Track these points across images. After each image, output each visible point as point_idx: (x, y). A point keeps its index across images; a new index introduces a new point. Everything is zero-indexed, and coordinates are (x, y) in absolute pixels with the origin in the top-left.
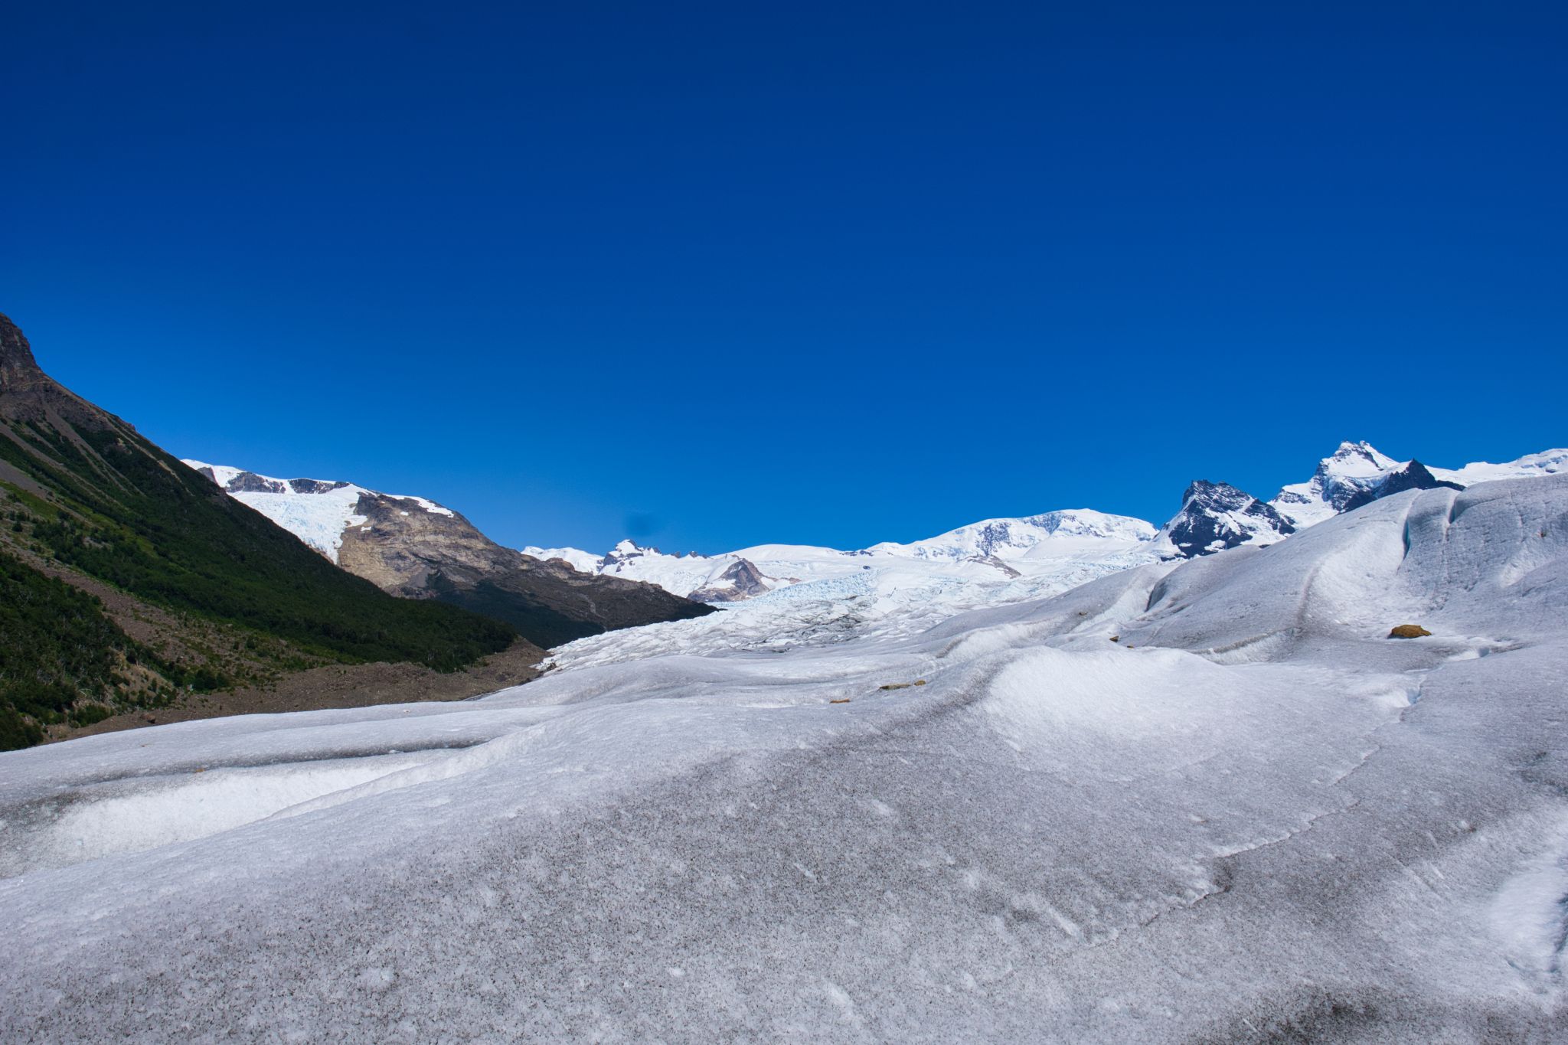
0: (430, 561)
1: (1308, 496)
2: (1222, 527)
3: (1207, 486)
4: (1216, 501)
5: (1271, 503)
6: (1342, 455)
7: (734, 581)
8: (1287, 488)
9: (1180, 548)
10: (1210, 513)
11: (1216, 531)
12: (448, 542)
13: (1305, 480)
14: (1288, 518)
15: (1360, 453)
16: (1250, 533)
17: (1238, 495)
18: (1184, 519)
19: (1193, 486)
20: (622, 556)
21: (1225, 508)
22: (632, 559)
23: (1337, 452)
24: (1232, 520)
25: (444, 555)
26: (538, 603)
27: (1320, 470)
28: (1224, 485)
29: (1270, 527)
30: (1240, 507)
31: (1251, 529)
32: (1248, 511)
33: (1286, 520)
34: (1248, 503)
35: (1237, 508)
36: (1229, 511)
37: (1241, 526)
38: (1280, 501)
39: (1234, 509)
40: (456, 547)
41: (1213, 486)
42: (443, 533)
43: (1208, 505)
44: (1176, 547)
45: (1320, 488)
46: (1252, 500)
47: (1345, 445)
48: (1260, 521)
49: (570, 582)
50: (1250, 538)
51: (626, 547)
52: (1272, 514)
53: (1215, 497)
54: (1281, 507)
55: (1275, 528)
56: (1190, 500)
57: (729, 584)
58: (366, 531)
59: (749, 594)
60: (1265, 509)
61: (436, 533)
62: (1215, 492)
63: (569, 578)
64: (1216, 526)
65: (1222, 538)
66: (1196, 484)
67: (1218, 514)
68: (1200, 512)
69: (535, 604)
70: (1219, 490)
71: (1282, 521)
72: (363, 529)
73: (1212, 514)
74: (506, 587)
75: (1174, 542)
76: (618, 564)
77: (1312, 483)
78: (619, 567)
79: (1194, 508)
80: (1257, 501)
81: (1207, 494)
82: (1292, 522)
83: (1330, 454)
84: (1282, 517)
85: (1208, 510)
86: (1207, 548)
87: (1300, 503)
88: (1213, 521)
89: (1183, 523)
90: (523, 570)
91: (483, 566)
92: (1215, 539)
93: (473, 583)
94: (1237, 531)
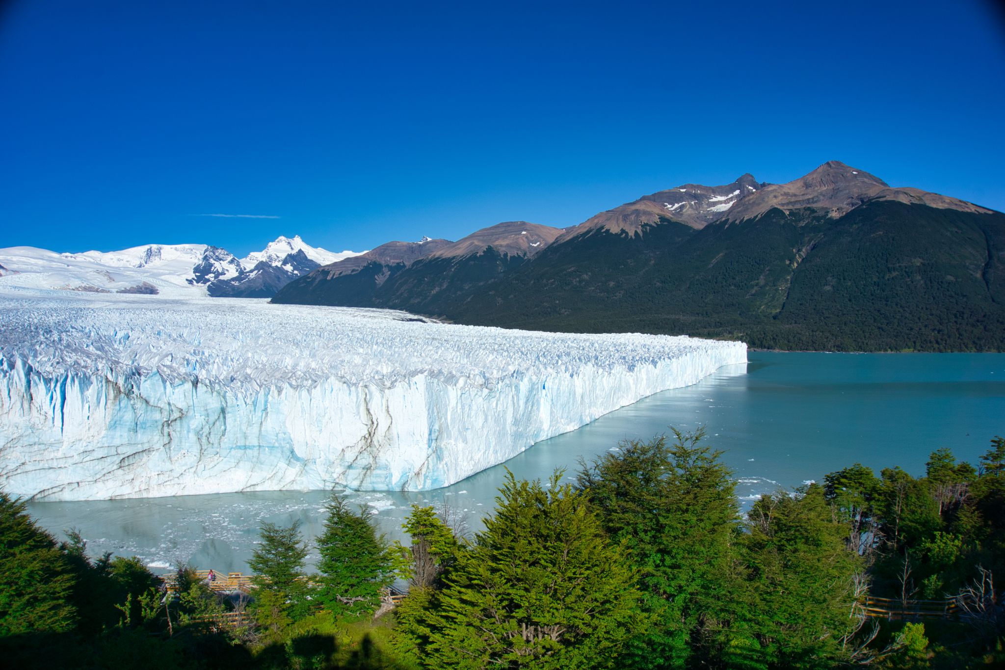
1: (259, 258)
2: (215, 268)
3: (215, 248)
4: (216, 256)
5: (240, 260)
6: (278, 242)
8: (252, 254)
9: (196, 276)
10: (212, 261)
11: (212, 269)
13: (261, 251)
14: (244, 266)
15: (285, 241)
16: (226, 272)
17: (227, 254)
18: (201, 262)
21: (219, 259)
23: (276, 240)
24: (220, 266)
27: (267, 247)
28: (222, 249)
29: (234, 270)
30: (226, 260)
31: (227, 270)
32: (229, 262)
34: (230, 258)
35: (224, 260)
36: (221, 262)
37: (223, 268)
38: (245, 258)
41: (217, 249)
43: (212, 257)
44: (194, 274)
45: (265, 255)
46: (232, 258)
47: (282, 238)
48: (232, 267)
50: (224, 274)
52: (238, 265)
53: (217, 254)
54: (244, 261)
55: (236, 270)
56: (205, 254)
60: (236, 262)
62: (218, 252)
64: (213, 267)
65: (214, 273)
66: (209, 248)
67: (215, 262)
68: (208, 260)
70: (220, 251)
71: (241, 269)
75: (194, 272)
77: (263, 253)
79: (206, 258)
80: (234, 258)
81: (214, 252)
82: (244, 268)
83: (273, 241)
84: (241, 265)
86: (206, 277)
88: (212, 265)
89: (199, 265)
92: (211, 273)
94: (220, 271)
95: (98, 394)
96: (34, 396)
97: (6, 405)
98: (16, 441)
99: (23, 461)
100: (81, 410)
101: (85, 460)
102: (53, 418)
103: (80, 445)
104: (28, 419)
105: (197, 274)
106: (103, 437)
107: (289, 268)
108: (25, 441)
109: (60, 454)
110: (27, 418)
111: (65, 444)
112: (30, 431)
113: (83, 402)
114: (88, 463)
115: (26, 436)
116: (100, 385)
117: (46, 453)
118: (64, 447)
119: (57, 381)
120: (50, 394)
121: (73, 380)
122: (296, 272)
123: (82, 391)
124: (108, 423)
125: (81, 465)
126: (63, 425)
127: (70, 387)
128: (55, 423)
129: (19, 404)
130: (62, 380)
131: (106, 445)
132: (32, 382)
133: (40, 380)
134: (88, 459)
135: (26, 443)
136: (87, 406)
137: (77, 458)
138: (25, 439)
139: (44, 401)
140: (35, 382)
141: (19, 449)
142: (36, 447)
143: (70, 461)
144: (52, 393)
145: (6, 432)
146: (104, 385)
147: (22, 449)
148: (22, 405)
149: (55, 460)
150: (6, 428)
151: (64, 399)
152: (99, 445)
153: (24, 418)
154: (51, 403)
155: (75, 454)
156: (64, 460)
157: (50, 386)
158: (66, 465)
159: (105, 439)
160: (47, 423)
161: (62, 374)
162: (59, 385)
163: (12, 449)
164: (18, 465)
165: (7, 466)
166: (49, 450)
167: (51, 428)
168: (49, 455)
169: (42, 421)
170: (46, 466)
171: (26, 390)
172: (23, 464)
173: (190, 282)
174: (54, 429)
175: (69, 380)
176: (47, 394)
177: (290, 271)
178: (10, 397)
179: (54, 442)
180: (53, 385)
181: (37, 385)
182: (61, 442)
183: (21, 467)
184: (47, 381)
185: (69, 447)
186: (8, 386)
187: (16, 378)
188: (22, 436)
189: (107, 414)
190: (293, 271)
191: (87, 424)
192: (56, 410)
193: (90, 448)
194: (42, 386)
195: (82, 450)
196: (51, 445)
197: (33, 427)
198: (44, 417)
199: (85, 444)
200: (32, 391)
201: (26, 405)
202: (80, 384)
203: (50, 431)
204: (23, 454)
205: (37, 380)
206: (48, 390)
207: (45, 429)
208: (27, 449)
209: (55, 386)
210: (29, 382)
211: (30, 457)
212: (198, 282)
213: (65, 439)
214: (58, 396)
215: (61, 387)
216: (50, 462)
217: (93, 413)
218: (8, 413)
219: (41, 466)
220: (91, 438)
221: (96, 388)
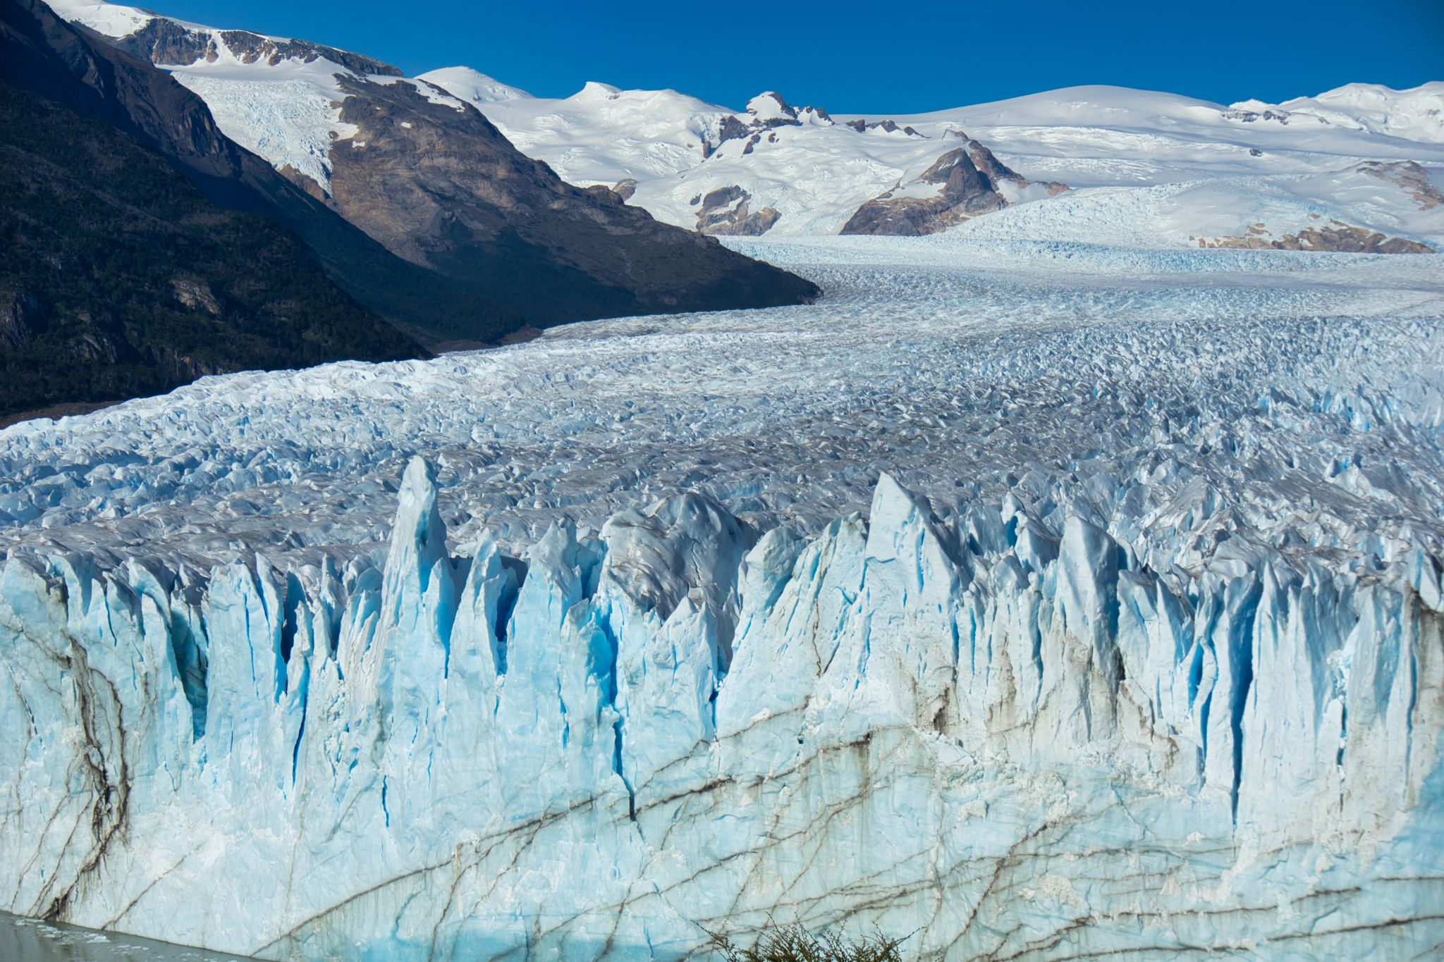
0: (440, 197)
7: (942, 185)
12: (462, 167)
20: (757, 123)
22: (774, 130)
25: (457, 187)
26: (566, 260)
40: (472, 174)
42: (455, 154)
49: (609, 228)
51: (765, 105)
57: (934, 191)
58: (359, 147)
59: (967, 210)
61: (446, 155)
63: (609, 223)
69: (561, 262)
72: (355, 144)
74: (530, 236)
76: (748, 139)
78: (750, 144)
90: (553, 210)
91: (505, 205)
93: (493, 232)
95: (1381, 662)
96: (1129, 663)
97: (1025, 697)
98: (1058, 833)
99: (1081, 912)
100: (1309, 722)
101: (1323, 925)
102: (1202, 753)
103: (1305, 863)
104: (1103, 750)
106: (1400, 839)
108: (1091, 835)
109: (1222, 897)
110: (1100, 746)
111: (1246, 860)
112: (1113, 798)
113: (1318, 692)
114: (1335, 939)
115: (1096, 816)
116: (1389, 628)
117: (1169, 885)
118: (1239, 868)
119: (1218, 607)
120: (1190, 659)
121: (1281, 604)
123: (1316, 648)
124: (1418, 783)
125: (1303, 945)
126: (1237, 781)
127: (1268, 631)
128: (1209, 772)
129: (1071, 692)
130: (1238, 603)
131: (1410, 871)
132: (1123, 609)
133: (1153, 600)
134: (1332, 922)
135: (1095, 844)
136: (1333, 709)
137: (1287, 920)
138: (1092, 827)
139: (1166, 683)
140: (1134, 609)
141: (1068, 863)
142: (1132, 863)
143: (1264, 926)
144: (1200, 652)
145: (1020, 798)
146: (1406, 624)
147: (1079, 867)
148: (1084, 696)
149: (1202, 919)
150: (1022, 781)
151: (1244, 677)
152: (1381, 870)
153: (1091, 748)
154: (1194, 691)
155: (1282, 900)
156: (1239, 921)
157: (1191, 628)
158: (1245, 942)
159: (1405, 847)
160: (1176, 768)
161: (1238, 581)
162: (1225, 621)
163: (1041, 864)
164: (1062, 925)
165: (1020, 926)
166: (1183, 875)
167: (1190, 790)
168: (1177, 895)
169: (1158, 763)
170: (1169, 938)
171: (1099, 640)
172: (1082, 923)
174: (1204, 794)
175: (1265, 604)
176: (1179, 655)
178: (1040, 666)
179: (1200, 846)
180: (1201, 622)
181: (1141, 620)
182: (1225, 848)
183: (1074, 935)
184: (1182, 607)
185: (1260, 868)
186: (1033, 623)
187: (1063, 593)
188: (1078, 815)
189: (1416, 746)
191: (1335, 780)
192: (1210, 719)
193: (1343, 880)
194: (1160, 626)
195: (1310, 883)
196: (1191, 856)
197: (1121, 783)
198: (1167, 747)
199: (1323, 863)
200: (1122, 642)
201: (1099, 698)
202: (1307, 619)
203: (1186, 802)
204: (1083, 885)
205: (1143, 603)
206: (1184, 641)
207: (1168, 792)
208: (1096, 867)
209: (1212, 627)
210: (1110, 609)
211: (1108, 897)
213: (1246, 836)
214: (1220, 663)
215: (1235, 630)
216: (1183, 923)
217: (1359, 740)
218: (1030, 724)
219: (1147, 935)
220: (1348, 840)
221: (1374, 637)
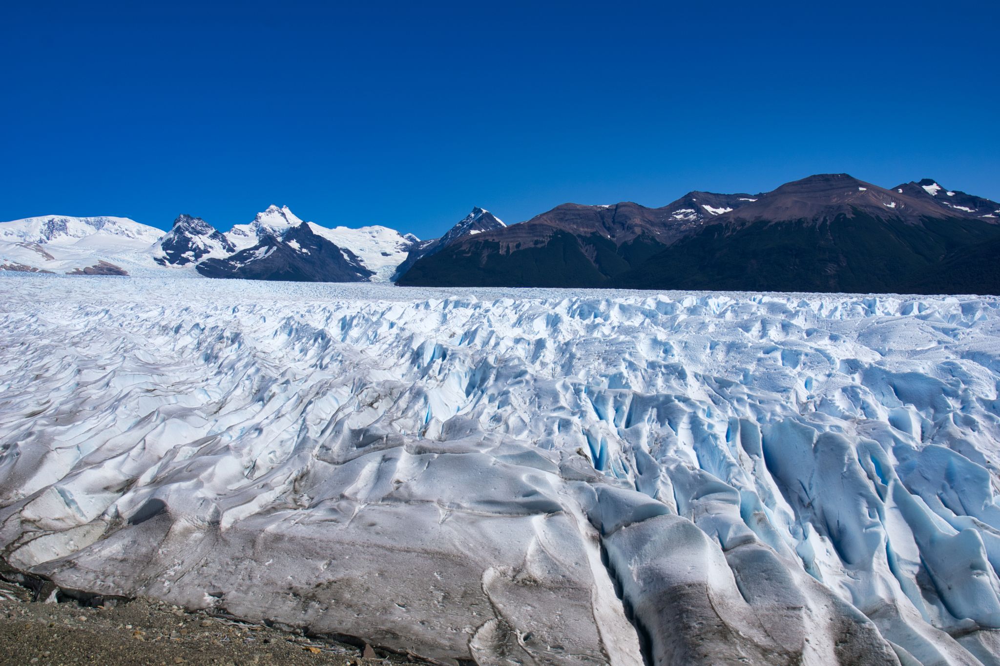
1: (248, 232)
2: (193, 244)
3: (189, 218)
4: (193, 228)
5: (225, 234)
6: (270, 212)
8: (237, 226)
9: (168, 254)
10: (188, 234)
11: (190, 246)
13: (248, 223)
14: (233, 244)
15: (279, 212)
16: (209, 249)
17: (206, 226)
18: (172, 236)
19: (180, 217)
21: (197, 233)
23: (267, 210)
24: (200, 241)
27: (256, 218)
28: (199, 219)
29: (222, 247)
30: (207, 233)
31: (211, 247)
32: (211, 236)
33: (231, 245)
34: (211, 231)
35: (204, 234)
36: (200, 235)
37: (205, 245)
38: (231, 233)
39: (203, 234)
41: (192, 219)
43: (187, 230)
44: (164, 252)
45: (254, 228)
46: (214, 230)
47: (273, 207)
48: (217, 244)
50: (209, 252)
52: (224, 240)
53: (193, 225)
54: (230, 237)
55: (224, 248)
56: (177, 225)
60: (220, 237)
62: (193, 223)
64: (190, 243)
65: (194, 250)
66: (182, 216)
67: (193, 236)
68: (182, 233)
70: (196, 221)
71: (228, 245)
73: (190, 236)
75: (164, 249)
77: (251, 225)
79: (179, 231)
80: (217, 232)
81: (188, 223)
82: (235, 246)
83: (263, 211)
84: (229, 242)
85: (187, 233)
86: (183, 255)
87: (243, 236)
88: (189, 240)
89: (171, 239)
92: (189, 250)
94: (202, 248)
105: (169, 252)
107: (294, 244)
122: (304, 250)
173: (161, 262)
177: (297, 249)
190: (301, 248)
212: (172, 262)
